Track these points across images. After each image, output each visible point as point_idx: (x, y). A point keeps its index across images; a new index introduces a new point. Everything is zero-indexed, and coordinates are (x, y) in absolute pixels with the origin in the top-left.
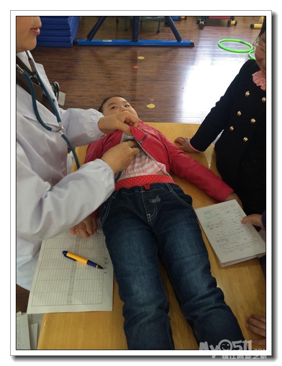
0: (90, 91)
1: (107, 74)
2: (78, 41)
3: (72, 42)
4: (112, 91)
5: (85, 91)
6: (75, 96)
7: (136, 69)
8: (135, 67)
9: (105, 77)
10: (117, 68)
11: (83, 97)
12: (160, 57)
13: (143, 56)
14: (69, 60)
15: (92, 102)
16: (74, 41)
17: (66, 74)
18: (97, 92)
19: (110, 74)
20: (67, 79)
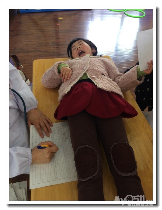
0: (32, 41)
1: (41, 30)
2: (20, 10)
4: (45, 40)
5: (29, 41)
6: (23, 45)
7: (58, 25)
8: (58, 24)
9: (40, 32)
10: (46, 26)
11: (28, 45)
12: (72, 17)
13: (61, 17)
14: (16, 23)
15: (34, 48)
17: (15, 32)
18: (36, 41)
19: (43, 30)
20: (16, 35)
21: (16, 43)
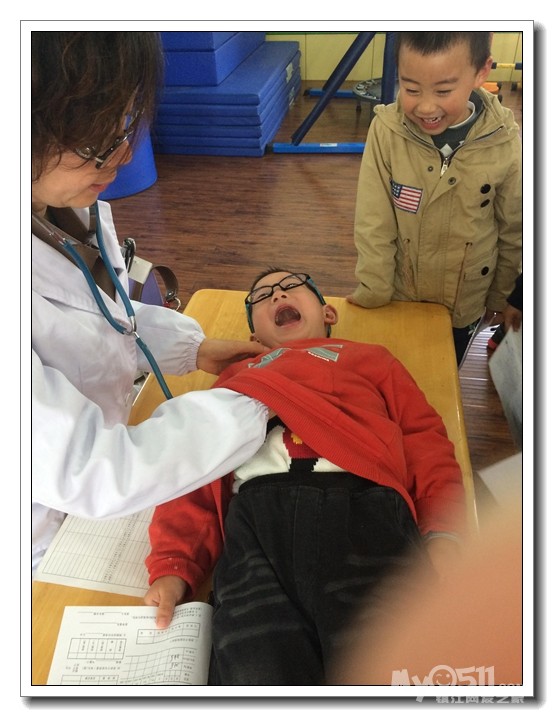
0: (273, 235)
2: (274, 145)
3: (263, 148)
4: (313, 235)
6: (243, 243)
9: (308, 210)
10: (333, 194)
14: (250, 179)
15: (271, 254)
16: (267, 147)
17: (238, 204)
18: (285, 236)
20: (238, 212)
21: (226, 234)
